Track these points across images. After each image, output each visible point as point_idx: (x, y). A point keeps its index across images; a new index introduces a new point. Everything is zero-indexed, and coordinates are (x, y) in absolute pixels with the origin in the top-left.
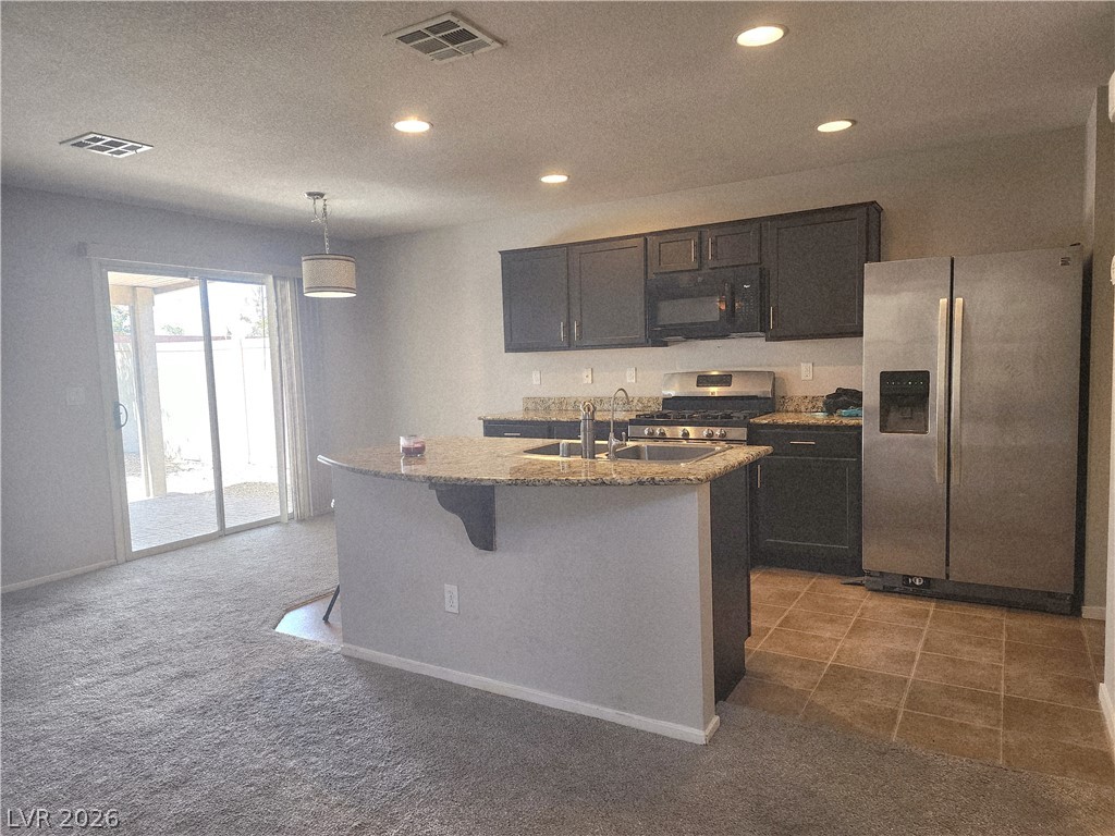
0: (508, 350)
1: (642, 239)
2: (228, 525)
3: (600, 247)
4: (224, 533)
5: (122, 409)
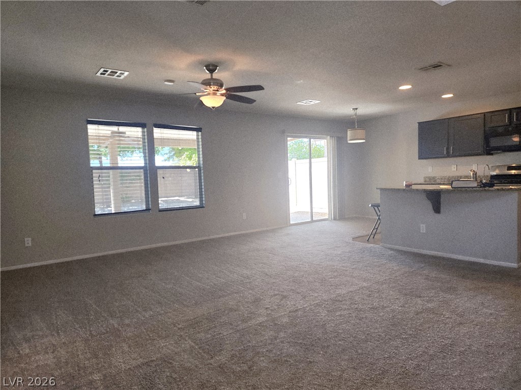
0: (419, 159)
1: (483, 115)
2: (314, 219)
3: (461, 119)
4: (312, 221)
5: (289, 179)
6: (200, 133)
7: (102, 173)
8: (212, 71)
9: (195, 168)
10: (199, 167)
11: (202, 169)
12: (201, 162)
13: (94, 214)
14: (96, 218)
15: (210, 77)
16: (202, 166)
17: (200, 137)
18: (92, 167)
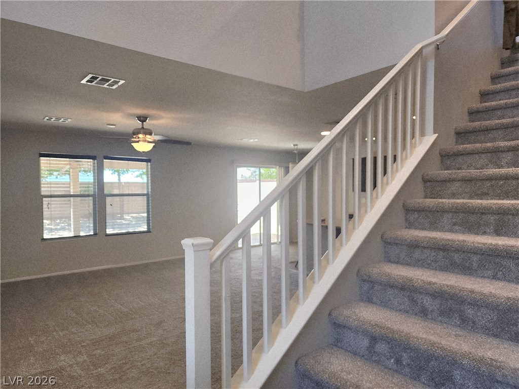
4: (261, 245)
6: (149, 163)
7: (51, 201)
8: (143, 121)
9: (143, 195)
10: (147, 195)
11: (150, 196)
12: (150, 190)
13: (41, 238)
14: (44, 242)
15: (141, 127)
16: (150, 193)
17: (149, 167)
18: (42, 196)
